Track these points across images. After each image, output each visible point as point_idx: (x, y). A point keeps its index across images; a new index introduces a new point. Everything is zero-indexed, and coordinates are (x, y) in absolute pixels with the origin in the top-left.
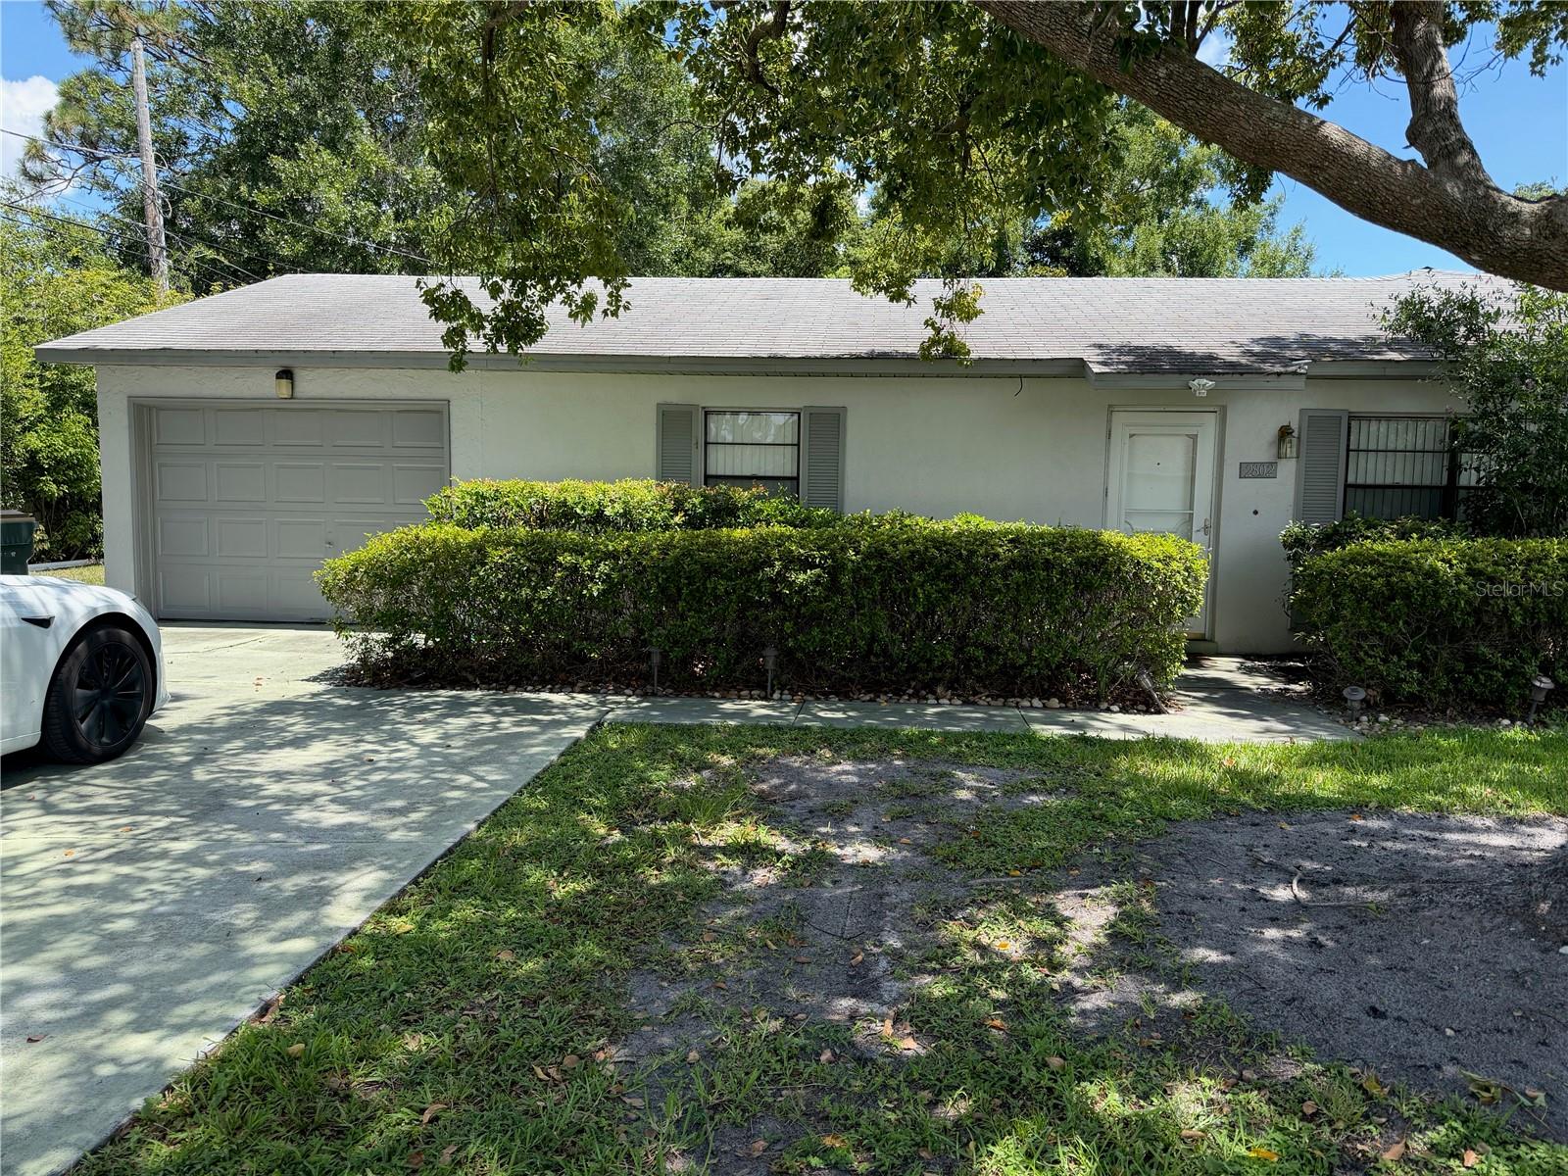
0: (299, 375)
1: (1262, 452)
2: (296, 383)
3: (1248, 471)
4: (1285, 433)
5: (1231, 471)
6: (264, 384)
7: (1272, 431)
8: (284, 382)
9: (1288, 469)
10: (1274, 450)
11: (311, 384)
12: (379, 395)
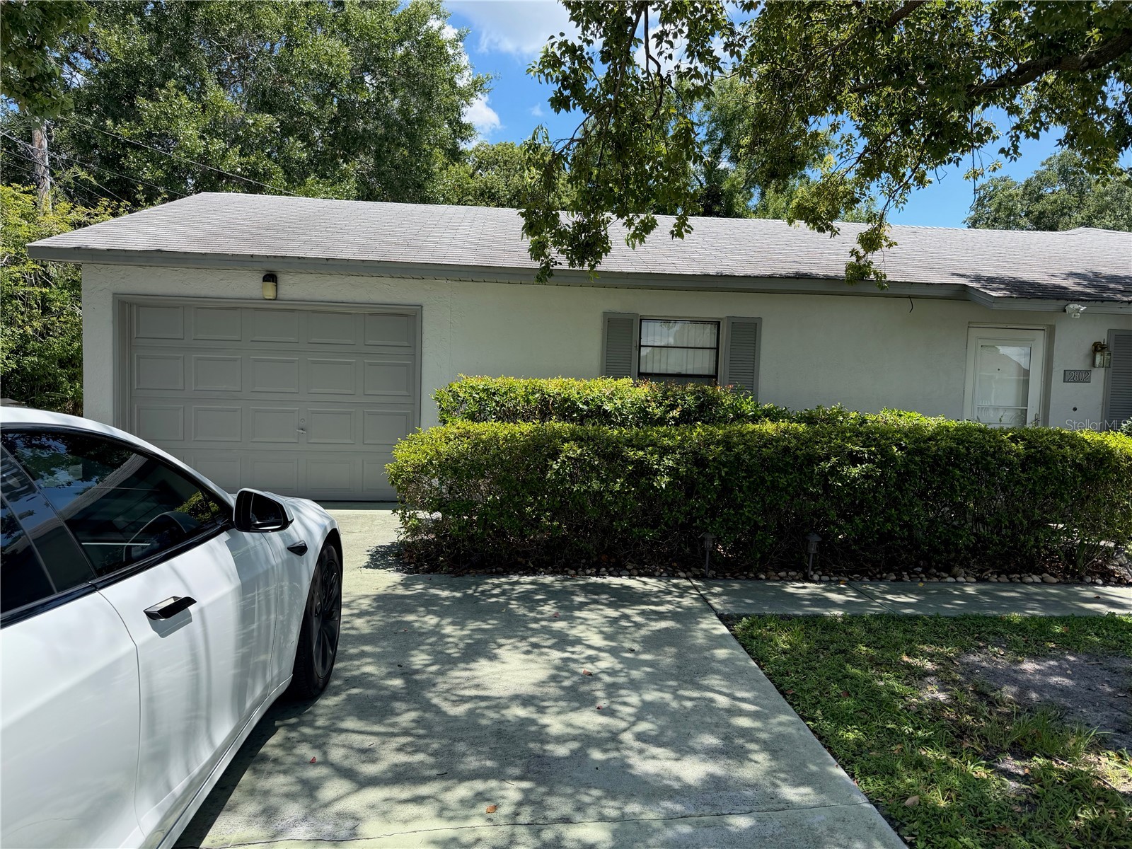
0: (282, 278)
1: (1079, 363)
2: (279, 286)
3: (1069, 376)
4: (1098, 348)
5: (1057, 376)
6: (250, 286)
7: (1088, 346)
8: (270, 285)
9: (1098, 376)
10: (1089, 361)
11: (293, 287)
12: (358, 299)
